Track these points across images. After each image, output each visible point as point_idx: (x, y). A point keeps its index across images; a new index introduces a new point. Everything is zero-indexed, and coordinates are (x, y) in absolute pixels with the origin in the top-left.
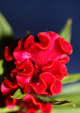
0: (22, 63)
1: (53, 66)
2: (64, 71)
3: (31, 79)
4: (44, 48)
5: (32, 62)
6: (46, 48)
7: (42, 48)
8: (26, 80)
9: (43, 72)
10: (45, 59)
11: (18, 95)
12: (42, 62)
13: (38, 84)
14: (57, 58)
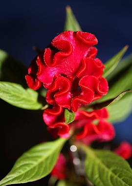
0: (53, 82)
1: (87, 67)
2: (99, 65)
3: (71, 93)
4: (68, 53)
5: (62, 75)
6: (70, 52)
7: (66, 55)
8: (68, 97)
9: (79, 79)
10: (74, 64)
11: (68, 118)
12: (72, 69)
13: (82, 94)
14: (85, 55)
